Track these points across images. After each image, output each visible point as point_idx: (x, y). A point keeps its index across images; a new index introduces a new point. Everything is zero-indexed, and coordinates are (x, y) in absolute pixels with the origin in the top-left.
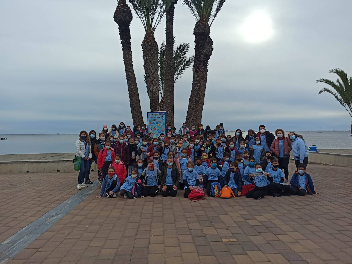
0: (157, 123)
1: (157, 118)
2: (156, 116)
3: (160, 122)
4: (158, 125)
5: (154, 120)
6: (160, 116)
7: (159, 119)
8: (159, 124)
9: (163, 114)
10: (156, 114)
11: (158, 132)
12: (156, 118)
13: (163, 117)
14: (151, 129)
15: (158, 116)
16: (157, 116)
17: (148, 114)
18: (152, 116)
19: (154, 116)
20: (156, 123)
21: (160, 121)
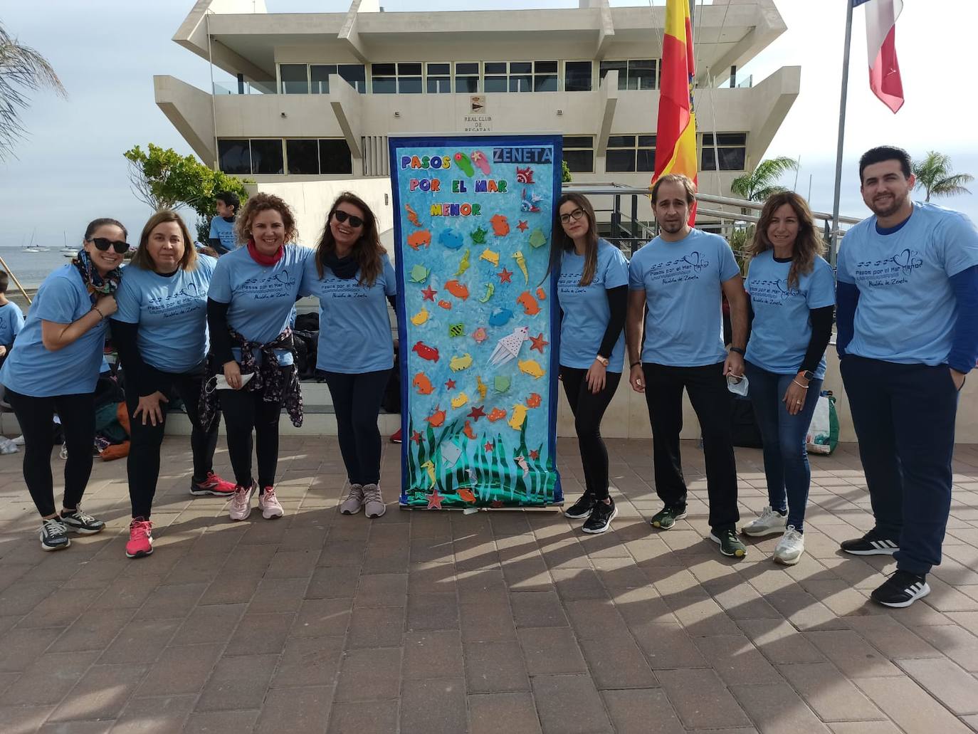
0: (478, 237)
1: (481, 187)
2: (470, 174)
3: (501, 226)
4: (490, 255)
5: (455, 210)
6: (506, 172)
7: (493, 203)
8: (496, 250)
9: (538, 158)
10: (467, 151)
11: (483, 321)
12: (470, 188)
13: (529, 181)
14: (429, 295)
15: (488, 172)
16: (479, 176)
17: (402, 152)
18: (431, 174)
19: (456, 173)
20: (467, 241)
21: (503, 220)
